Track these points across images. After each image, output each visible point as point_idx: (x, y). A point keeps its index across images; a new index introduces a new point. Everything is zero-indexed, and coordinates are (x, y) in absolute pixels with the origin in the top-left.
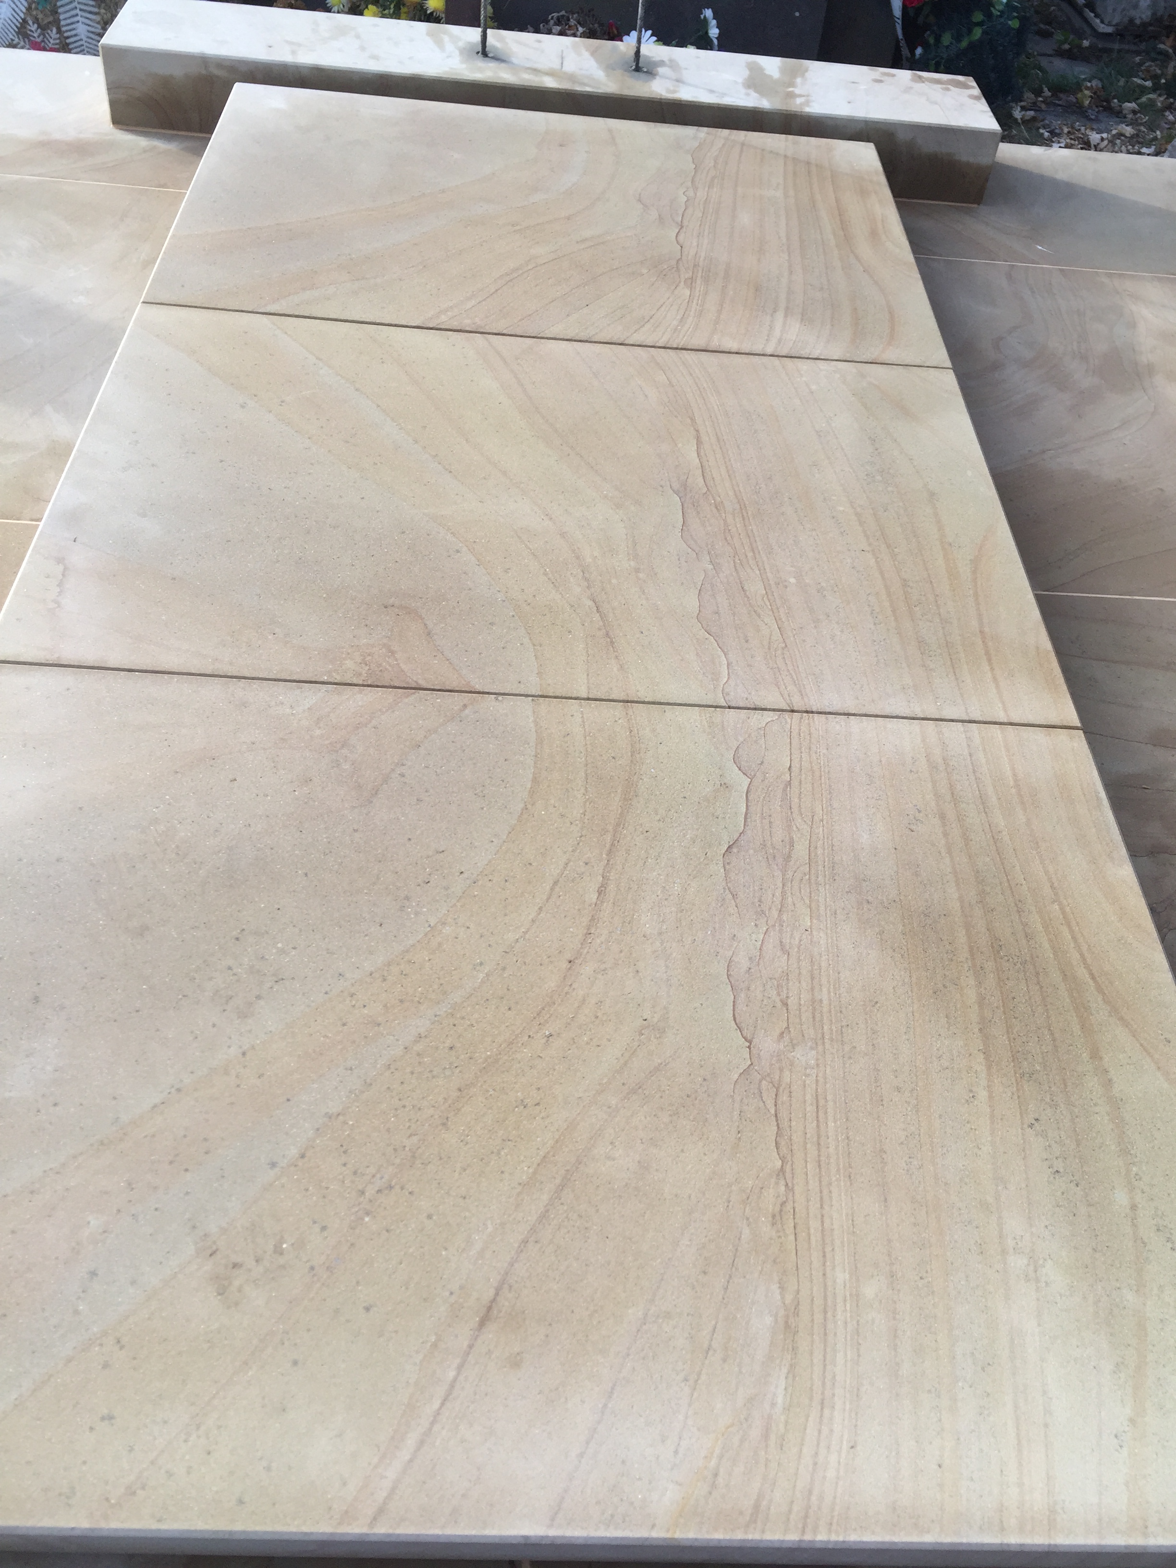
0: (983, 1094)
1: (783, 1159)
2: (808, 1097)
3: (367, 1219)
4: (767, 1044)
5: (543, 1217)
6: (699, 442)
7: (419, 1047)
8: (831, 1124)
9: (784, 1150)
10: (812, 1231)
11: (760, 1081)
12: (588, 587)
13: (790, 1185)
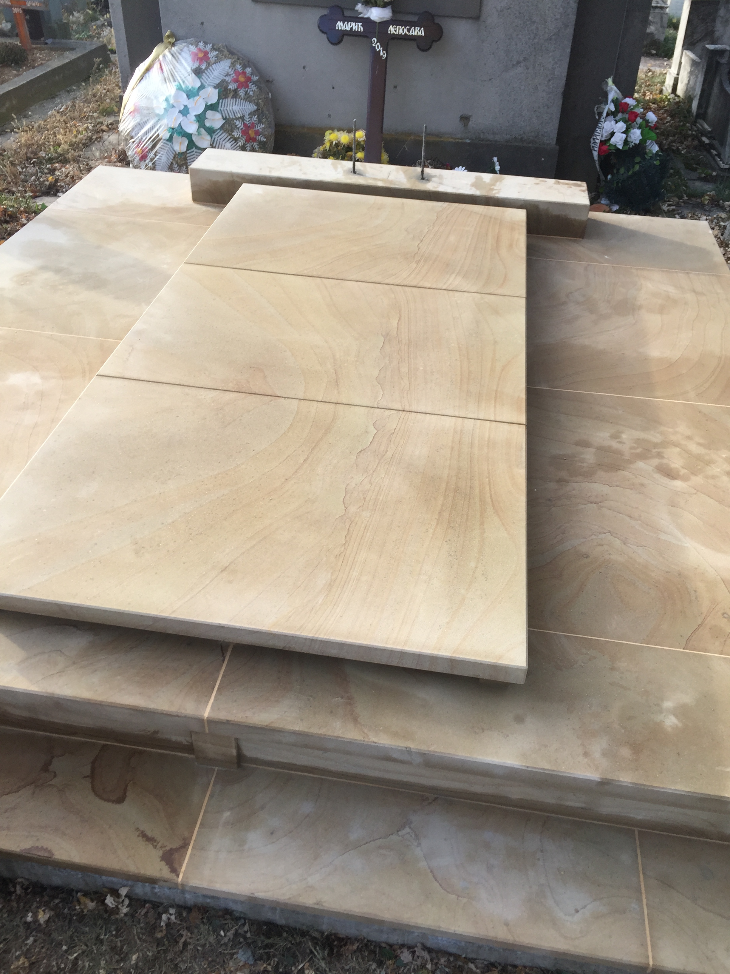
1: (346, 541)
2: (363, 525)
3: (191, 541)
4: (353, 509)
5: (253, 547)
6: (400, 319)
7: (223, 498)
8: (368, 534)
9: (348, 539)
10: (349, 561)
11: (346, 519)
12: (334, 366)
13: (346, 548)
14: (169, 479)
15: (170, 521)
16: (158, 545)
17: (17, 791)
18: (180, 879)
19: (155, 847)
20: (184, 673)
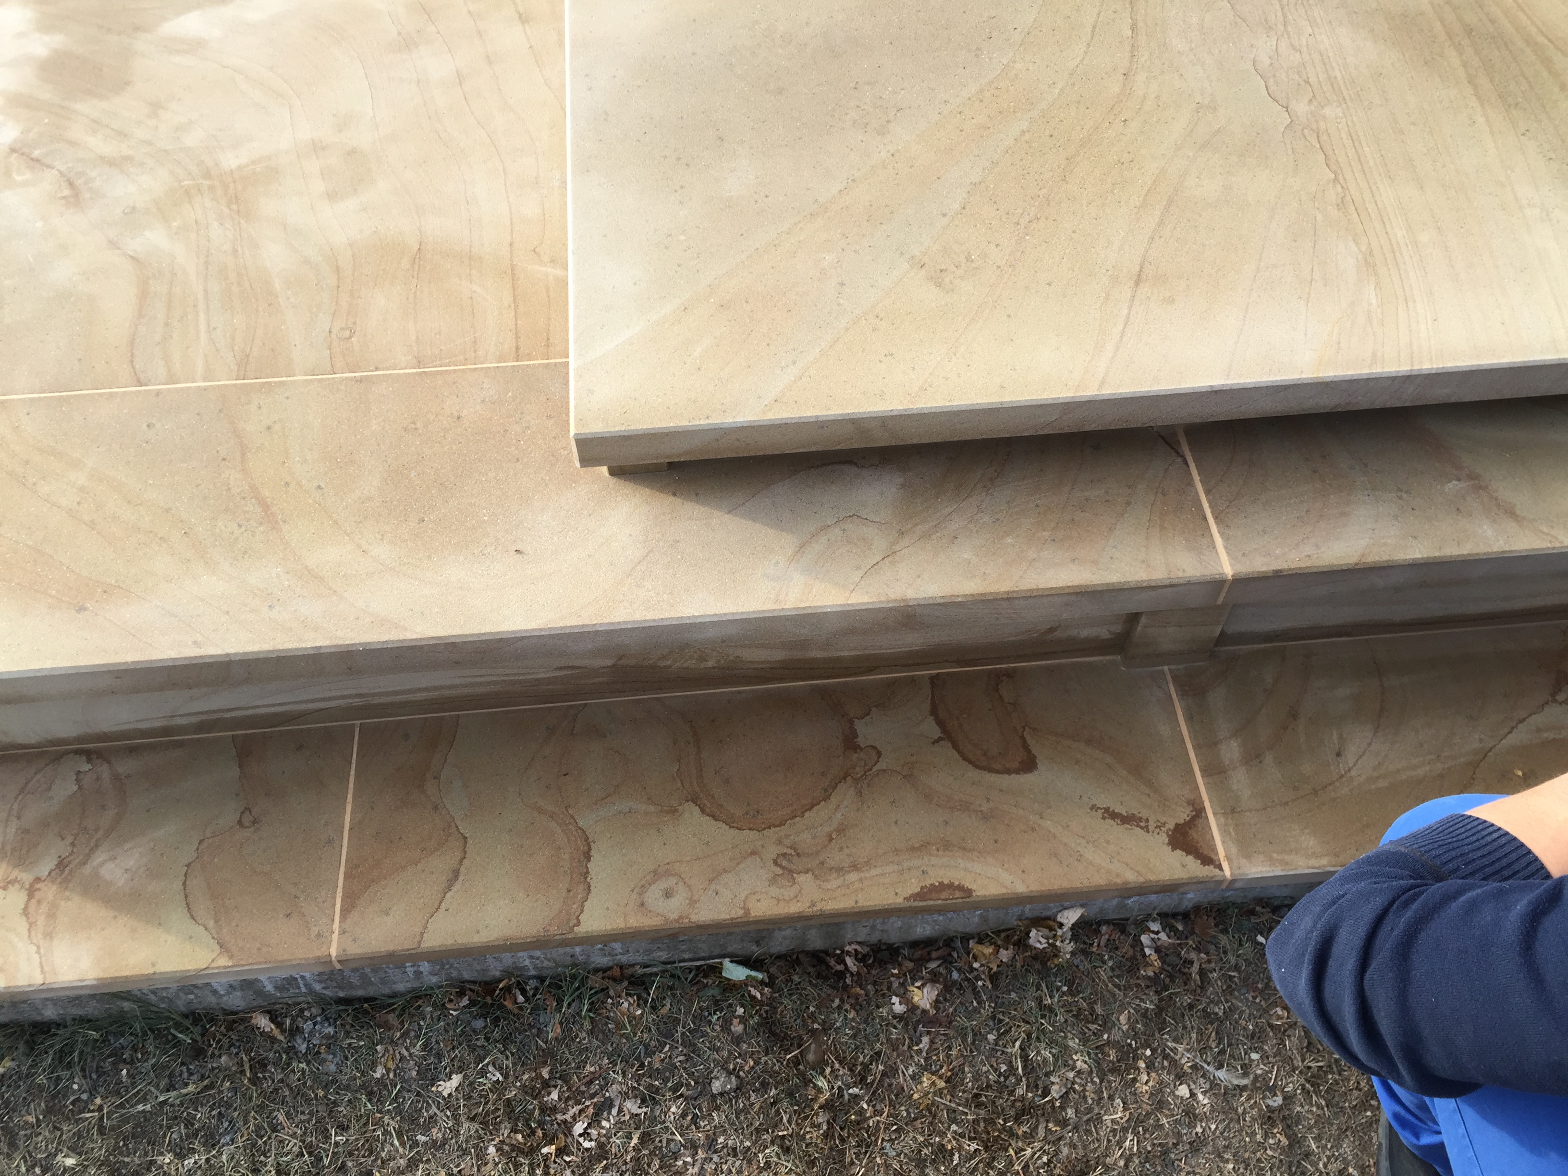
0: (1481, 120)
2: (1344, 135)
4: (1301, 108)
5: (1161, 223)
8: (1366, 149)
9: (1334, 167)
11: (1303, 130)
14: (888, 122)
15: (956, 206)
16: (968, 259)
17: (826, 798)
18: (1227, 873)
19: (1146, 829)
20: (1128, 503)
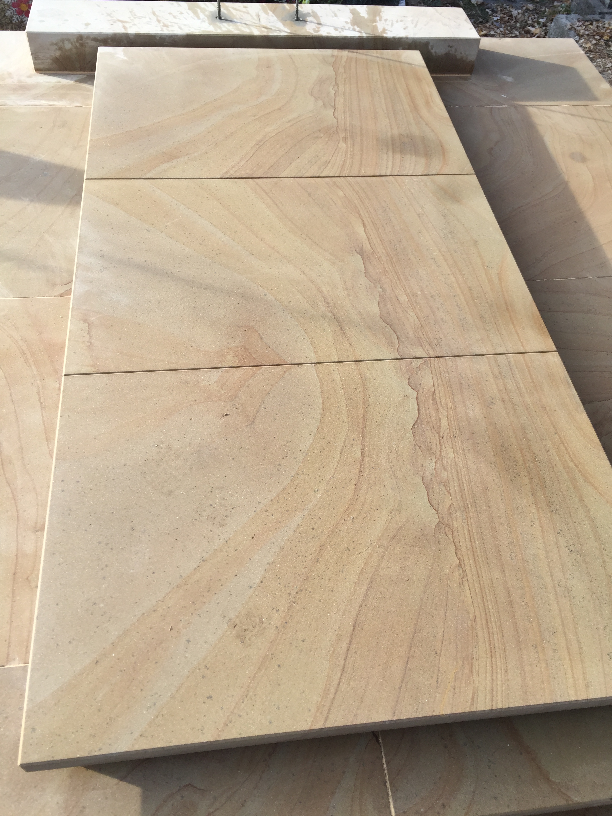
0: (537, 522)
1: (459, 559)
2: (466, 532)
3: (295, 605)
5: (366, 595)
6: (365, 226)
7: (300, 530)
9: (459, 556)
10: (476, 588)
11: (445, 528)
12: (328, 307)
13: (464, 570)
14: (227, 517)
16: (261, 622)
